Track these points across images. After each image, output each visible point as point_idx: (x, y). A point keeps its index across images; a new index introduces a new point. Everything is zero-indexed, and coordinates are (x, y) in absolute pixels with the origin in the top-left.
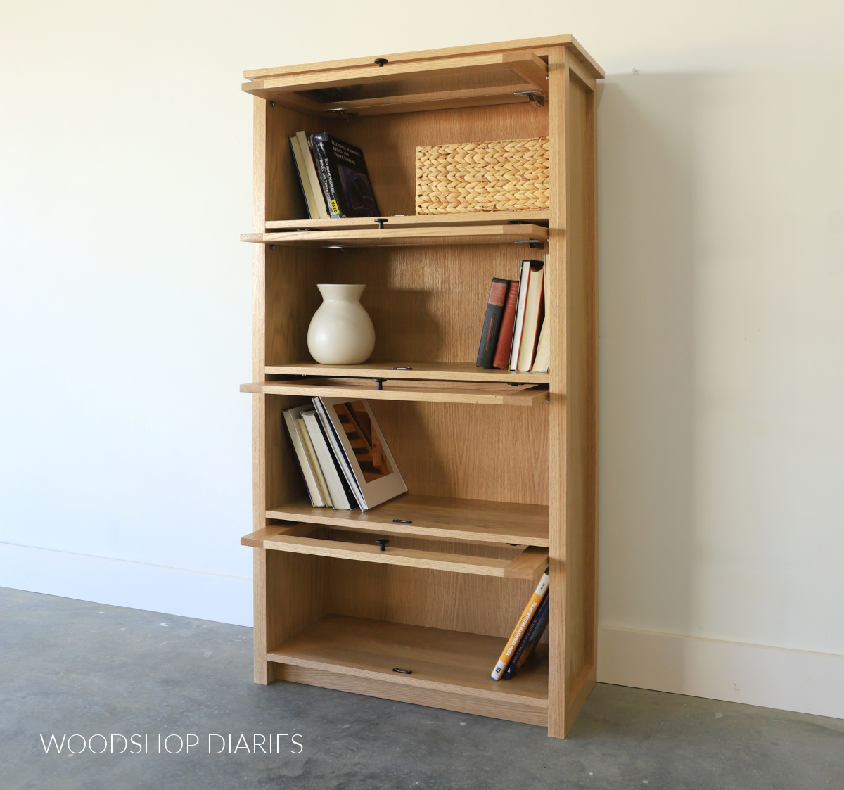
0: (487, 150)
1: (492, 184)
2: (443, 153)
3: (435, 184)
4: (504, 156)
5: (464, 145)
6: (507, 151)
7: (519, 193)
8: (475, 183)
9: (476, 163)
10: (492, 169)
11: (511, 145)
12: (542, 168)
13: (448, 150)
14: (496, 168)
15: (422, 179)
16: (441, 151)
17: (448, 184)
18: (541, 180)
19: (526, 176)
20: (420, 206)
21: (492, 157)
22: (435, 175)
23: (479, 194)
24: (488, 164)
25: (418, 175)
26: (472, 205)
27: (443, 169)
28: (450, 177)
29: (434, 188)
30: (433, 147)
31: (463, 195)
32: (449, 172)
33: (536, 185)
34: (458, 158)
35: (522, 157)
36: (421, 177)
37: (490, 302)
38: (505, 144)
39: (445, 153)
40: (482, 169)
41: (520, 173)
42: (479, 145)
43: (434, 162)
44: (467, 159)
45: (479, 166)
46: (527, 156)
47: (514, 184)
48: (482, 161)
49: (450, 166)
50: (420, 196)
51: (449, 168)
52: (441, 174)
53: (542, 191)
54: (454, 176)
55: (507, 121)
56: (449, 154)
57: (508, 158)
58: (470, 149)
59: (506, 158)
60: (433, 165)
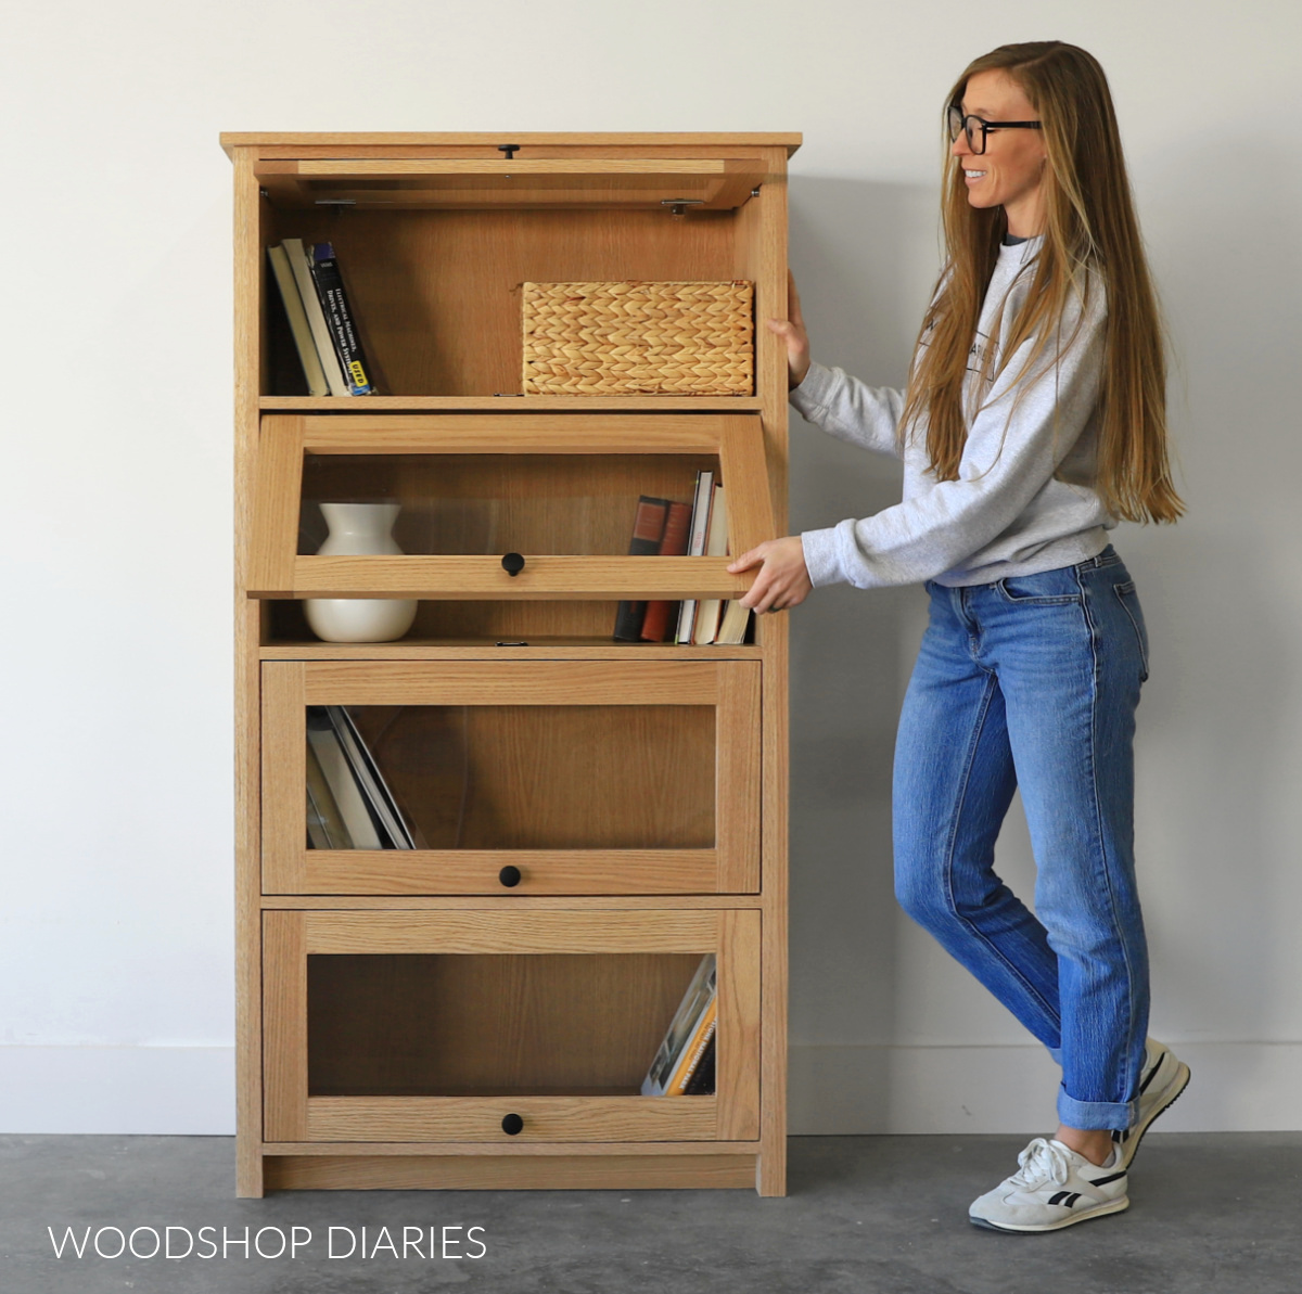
0: (649, 296)
1: (657, 350)
2: (572, 295)
3: (558, 345)
4: (676, 306)
5: (608, 284)
6: (679, 300)
7: (699, 366)
8: (629, 348)
9: (628, 315)
10: (655, 326)
11: (686, 290)
12: (735, 329)
13: (580, 292)
14: (663, 326)
15: (534, 335)
16: (568, 292)
17: (583, 346)
18: (734, 347)
19: (711, 340)
20: (531, 380)
21: (655, 308)
22: (559, 330)
23: (634, 364)
24: (648, 318)
25: (526, 330)
26: (622, 382)
27: (572, 322)
28: (583, 334)
29: (556, 352)
30: (555, 286)
31: (605, 365)
32: (582, 327)
33: (727, 355)
34: (597, 306)
35: (704, 310)
36: (532, 333)
37: (636, 536)
38: (678, 288)
39: (576, 296)
40: (639, 326)
41: (702, 334)
42: (634, 287)
43: (556, 309)
44: (613, 308)
45: (634, 320)
46: (712, 309)
47: (692, 351)
48: (639, 313)
49: (585, 317)
50: (530, 362)
51: (582, 321)
52: (569, 330)
53: (736, 364)
54: (591, 334)
55: (610, 236)
56: (583, 298)
57: (683, 311)
58: (618, 292)
59: (679, 310)
60: (554, 313)
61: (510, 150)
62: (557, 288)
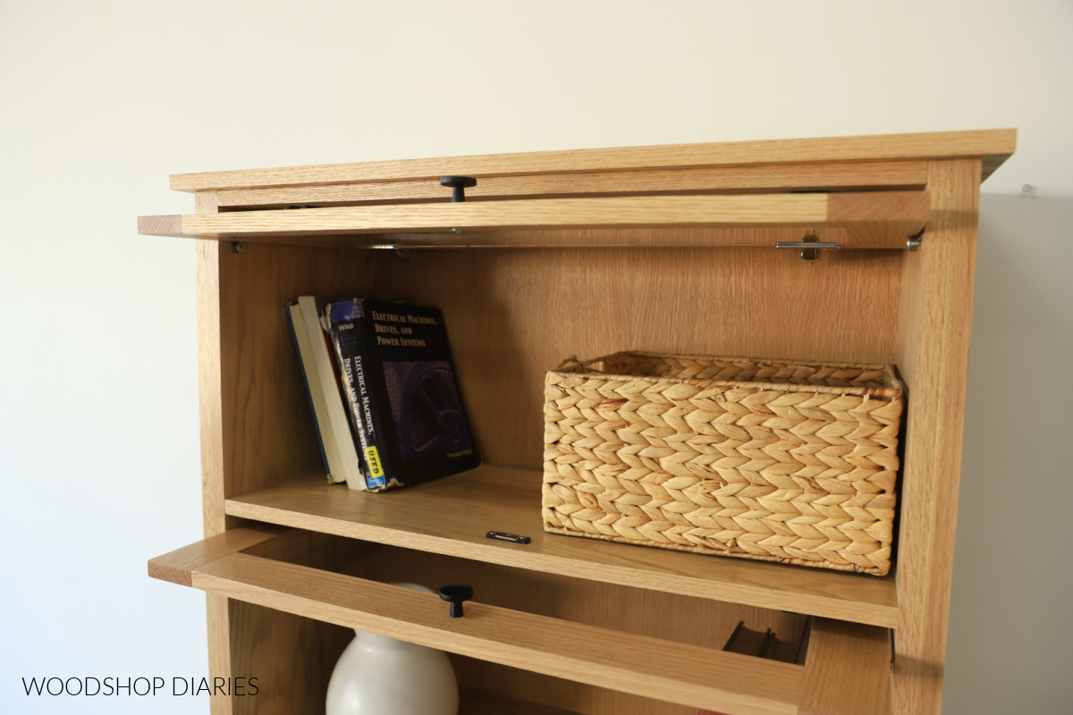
0: (723, 405)
1: (732, 488)
2: (611, 396)
3: (588, 465)
4: (767, 424)
5: (662, 383)
6: (774, 414)
7: (799, 519)
8: (689, 480)
9: (691, 430)
10: (731, 453)
11: (784, 400)
12: (864, 468)
13: (622, 392)
14: (744, 453)
15: (560, 446)
16: (605, 390)
17: (621, 471)
18: (861, 497)
19: (821, 483)
20: (553, 509)
21: (734, 424)
22: (590, 445)
23: (698, 506)
24: (723, 438)
25: (548, 438)
26: (677, 529)
27: (608, 435)
28: (624, 454)
29: (585, 475)
30: (586, 379)
31: (654, 503)
32: (622, 444)
33: (846, 509)
34: (646, 412)
35: (814, 434)
36: (556, 443)
38: (771, 395)
39: (616, 397)
40: (707, 450)
41: (806, 472)
42: (702, 389)
43: (587, 413)
44: (670, 417)
45: (699, 439)
46: (826, 433)
47: (787, 496)
48: (707, 430)
49: (627, 429)
50: (552, 484)
51: (623, 433)
52: (603, 446)
53: (861, 525)
54: (636, 455)
55: (733, 278)
56: (626, 400)
57: (776, 432)
58: (675, 397)
59: (771, 430)
60: (585, 419)
61: (460, 186)
62: (589, 383)
